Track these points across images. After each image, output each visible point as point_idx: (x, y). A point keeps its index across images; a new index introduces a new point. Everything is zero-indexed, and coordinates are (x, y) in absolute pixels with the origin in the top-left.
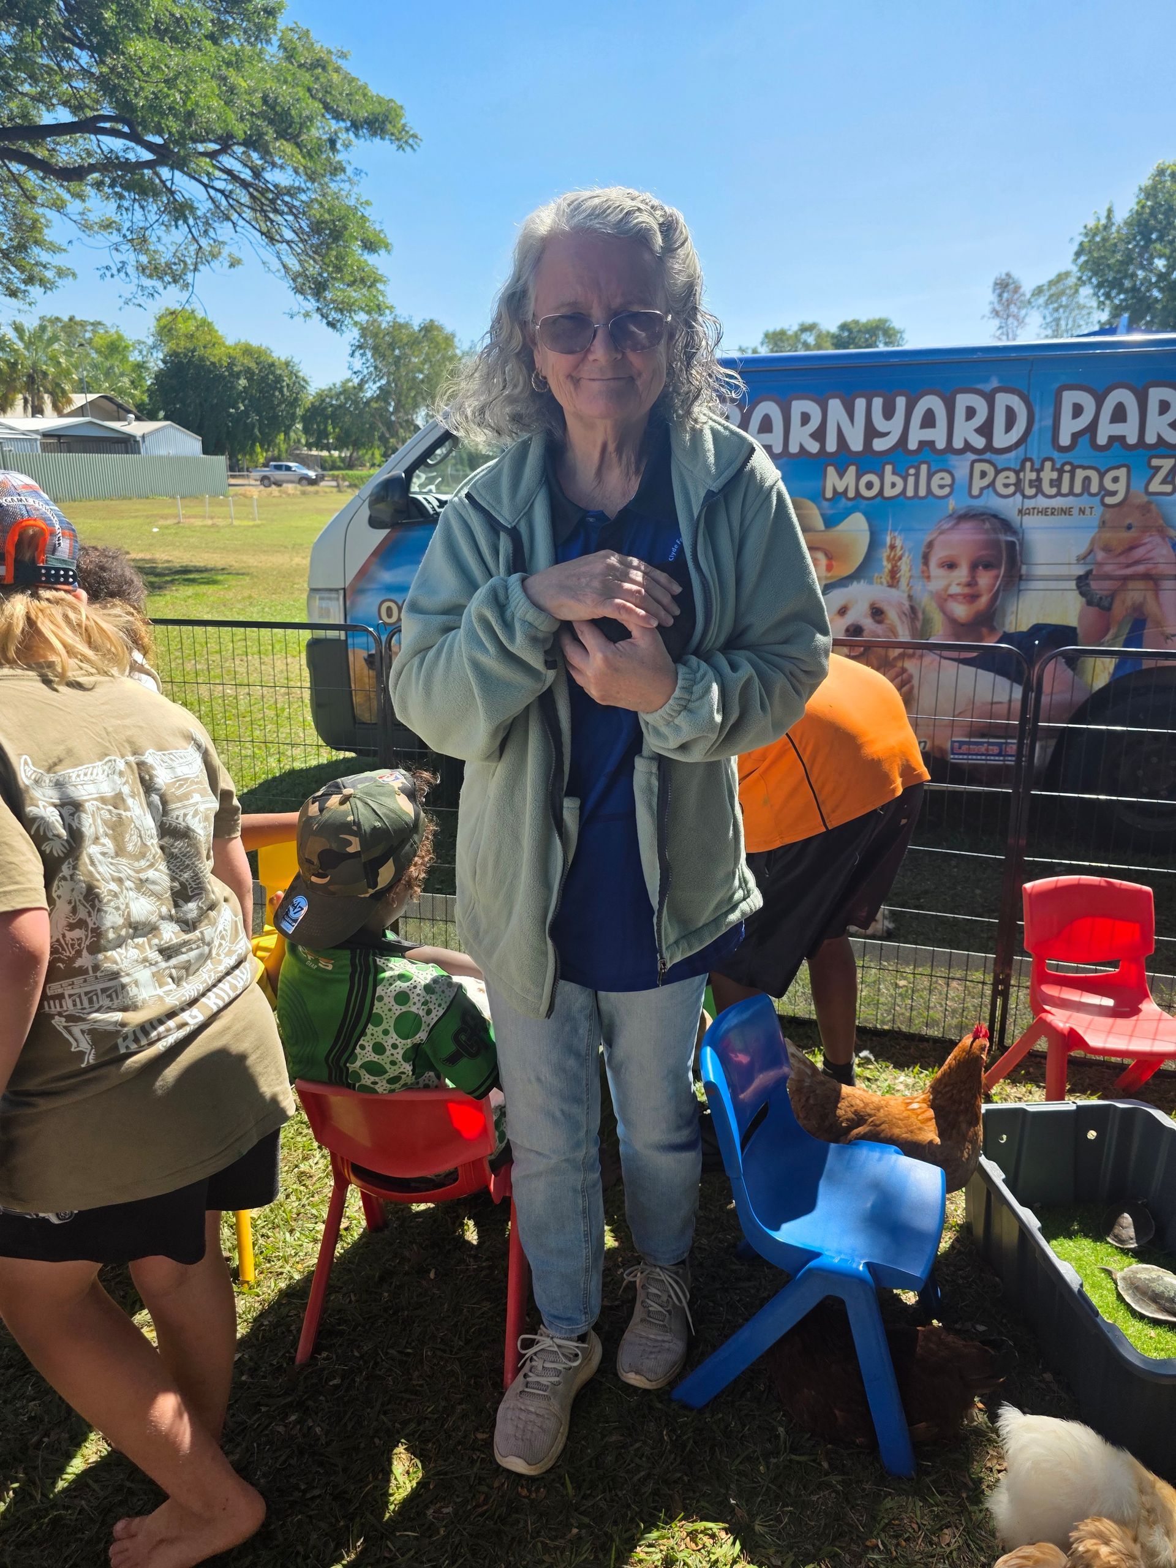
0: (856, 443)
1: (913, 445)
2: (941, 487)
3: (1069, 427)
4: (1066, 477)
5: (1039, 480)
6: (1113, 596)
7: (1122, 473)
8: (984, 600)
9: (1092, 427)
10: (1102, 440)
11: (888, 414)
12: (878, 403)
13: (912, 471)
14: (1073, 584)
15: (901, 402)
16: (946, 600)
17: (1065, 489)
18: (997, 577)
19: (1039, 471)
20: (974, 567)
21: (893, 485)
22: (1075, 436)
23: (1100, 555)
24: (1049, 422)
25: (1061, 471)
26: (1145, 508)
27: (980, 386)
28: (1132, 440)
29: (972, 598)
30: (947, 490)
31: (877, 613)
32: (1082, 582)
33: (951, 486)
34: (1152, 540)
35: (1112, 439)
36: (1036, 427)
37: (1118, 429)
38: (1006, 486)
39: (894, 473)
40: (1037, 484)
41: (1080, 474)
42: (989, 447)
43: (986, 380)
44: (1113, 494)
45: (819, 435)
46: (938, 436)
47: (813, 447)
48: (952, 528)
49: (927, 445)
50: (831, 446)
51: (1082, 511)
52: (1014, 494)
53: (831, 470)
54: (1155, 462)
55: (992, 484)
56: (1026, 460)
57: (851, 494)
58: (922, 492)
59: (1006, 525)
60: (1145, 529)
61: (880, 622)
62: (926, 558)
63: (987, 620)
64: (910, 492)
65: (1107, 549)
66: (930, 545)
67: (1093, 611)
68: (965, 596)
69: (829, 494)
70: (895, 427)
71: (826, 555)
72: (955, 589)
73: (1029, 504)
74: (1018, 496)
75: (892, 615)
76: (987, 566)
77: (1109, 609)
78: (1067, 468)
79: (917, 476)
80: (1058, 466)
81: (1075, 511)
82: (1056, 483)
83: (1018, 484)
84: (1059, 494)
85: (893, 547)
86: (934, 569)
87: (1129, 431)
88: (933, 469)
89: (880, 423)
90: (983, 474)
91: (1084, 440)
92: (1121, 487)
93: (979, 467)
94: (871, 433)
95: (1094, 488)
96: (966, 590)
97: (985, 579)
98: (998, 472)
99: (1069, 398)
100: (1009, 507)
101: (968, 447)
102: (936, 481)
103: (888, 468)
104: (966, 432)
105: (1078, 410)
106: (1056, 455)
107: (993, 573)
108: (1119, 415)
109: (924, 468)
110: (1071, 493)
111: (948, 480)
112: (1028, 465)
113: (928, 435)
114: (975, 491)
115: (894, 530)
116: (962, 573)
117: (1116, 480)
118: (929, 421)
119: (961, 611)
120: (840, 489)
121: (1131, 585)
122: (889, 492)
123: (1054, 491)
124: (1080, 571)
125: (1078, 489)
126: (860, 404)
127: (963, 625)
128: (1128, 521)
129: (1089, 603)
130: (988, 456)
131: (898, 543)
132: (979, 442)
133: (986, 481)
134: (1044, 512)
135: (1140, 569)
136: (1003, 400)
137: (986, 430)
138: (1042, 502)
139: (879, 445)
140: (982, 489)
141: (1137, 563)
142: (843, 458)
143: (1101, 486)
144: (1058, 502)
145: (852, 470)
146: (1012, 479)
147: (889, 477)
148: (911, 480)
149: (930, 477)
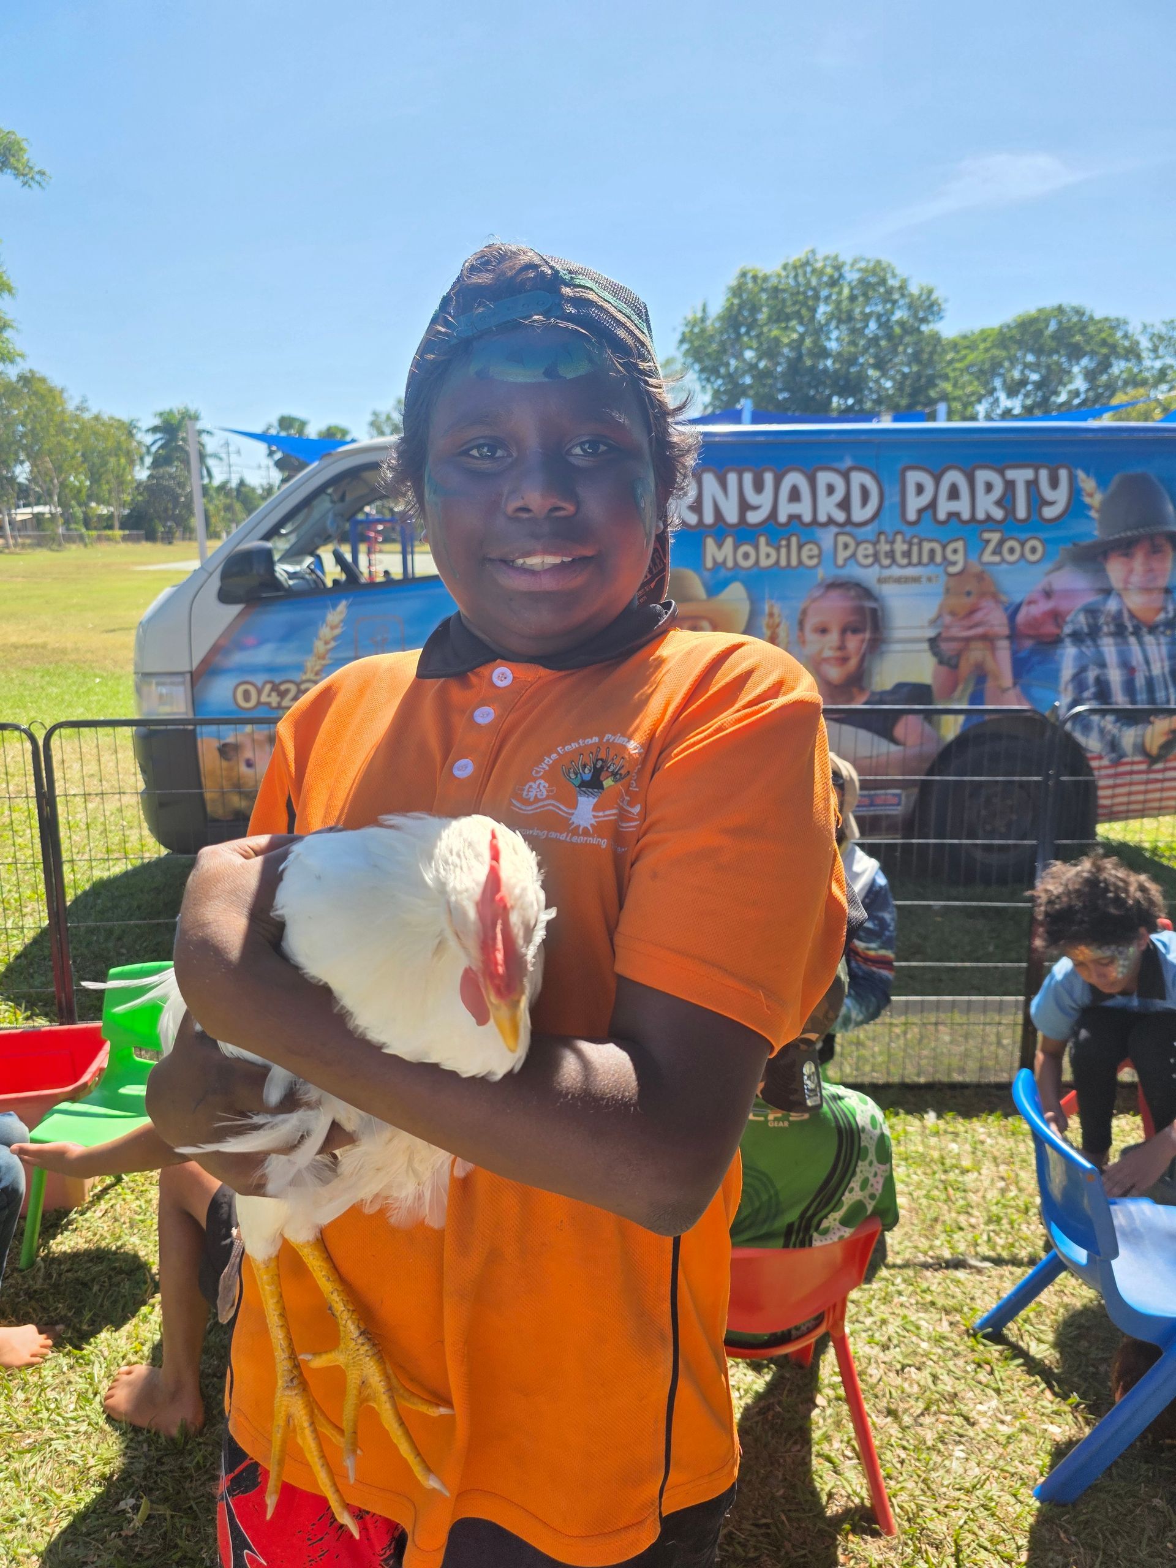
0: (731, 515)
1: (782, 518)
2: (811, 557)
3: (915, 504)
4: (915, 549)
5: (893, 551)
6: (959, 655)
7: (959, 545)
8: (853, 663)
9: (933, 505)
10: (942, 516)
11: (759, 487)
12: (748, 477)
13: (784, 543)
14: (925, 646)
15: (769, 477)
16: (820, 664)
17: (915, 559)
18: (863, 641)
19: (893, 542)
20: (844, 631)
21: (768, 556)
22: (920, 512)
23: (948, 619)
24: (897, 499)
25: (910, 544)
26: (980, 577)
27: (836, 465)
28: (966, 515)
29: (843, 660)
30: (815, 561)
32: (933, 642)
33: (820, 556)
34: (988, 604)
35: (950, 515)
36: (887, 503)
37: (954, 506)
38: (866, 556)
39: (768, 544)
40: (891, 555)
41: (927, 546)
42: (849, 521)
43: (841, 459)
44: (954, 563)
45: (697, 507)
46: (803, 509)
47: (692, 519)
48: (822, 596)
49: (795, 518)
50: (709, 518)
51: (929, 579)
52: (872, 565)
53: (710, 542)
54: (986, 536)
55: (854, 555)
56: (880, 533)
57: (730, 564)
58: (794, 562)
59: (867, 593)
60: (982, 595)
62: (801, 624)
63: (857, 681)
64: (783, 562)
65: (953, 613)
66: (804, 612)
67: (944, 669)
68: (836, 659)
69: (709, 564)
70: (764, 500)
71: (711, 623)
72: (828, 653)
73: (887, 573)
74: (876, 567)
76: (855, 631)
77: (955, 667)
78: (915, 540)
79: (788, 546)
80: (908, 538)
81: (924, 580)
82: (907, 554)
83: (876, 556)
84: (910, 564)
85: (771, 615)
86: (810, 636)
87: (962, 506)
88: (803, 540)
89: (752, 497)
90: (846, 546)
91: (928, 515)
92: (960, 558)
93: (842, 539)
94: (745, 506)
95: (938, 558)
96: (838, 654)
97: (853, 643)
98: (858, 544)
99: (914, 477)
100: (869, 575)
101: (831, 521)
102: (805, 552)
103: (762, 540)
104: (828, 507)
105: (920, 489)
106: (905, 528)
107: (860, 636)
108: (954, 494)
109: (794, 540)
110: (920, 563)
111: (816, 552)
112: (882, 538)
113: (795, 508)
114: (840, 562)
115: (771, 598)
116: (833, 637)
117: (955, 551)
118: (795, 495)
119: (833, 673)
120: (720, 559)
121: (974, 645)
122: (764, 563)
123: (905, 561)
124: (931, 633)
125: (925, 559)
126: (732, 478)
127: (836, 687)
128: (968, 588)
129: (941, 662)
130: (848, 529)
131: (776, 611)
132: (840, 517)
133: (848, 553)
134: (899, 580)
135: (980, 630)
136: (859, 478)
137: (845, 504)
138: (896, 571)
139: (753, 518)
140: (845, 560)
141: (976, 625)
142: (720, 529)
143: (944, 558)
144: (910, 572)
145: (729, 542)
146: (871, 551)
147: (764, 548)
148: (783, 551)
149: (800, 547)
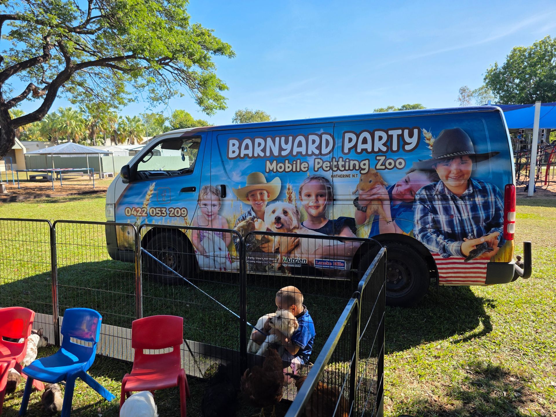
0: (276, 153)
1: (295, 153)
2: (305, 168)
3: (348, 146)
5: (338, 164)
6: (367, 207)
7: (367, 162)
8: (321, 208)
9: (356, 146)
10: (359, 150)
11: (286, 143)
12: (283, 139)
13: (295, 162)
14: (352, 202)
15: (291, 138)
16: (308, 208)
17: (347, 168)
18: (325, 200)
19: (337, 162)
20: (317, 196)
21: (289, 167)
22: (350, 149)
23: (361, 192)
24: (341, 144)
25: (345, 162)
26: (376, 175)
27: (317, 132)
28: (370, 150)
29: (317, 207)
30: (306, 169)
31: (285, 213)
33: (308, 167)
34: (379, 186)
35: (363, 150)
36: (336, 146)
37: (364, 146)
38: (327, 167)
39: (289, 163)
40: (337, 166)
41: (352, 163)
42: (320, 153)
43: (319, 130)
44: (364, 169)
45: (264, 150)
46: (303, 150)
47: (262, 154)
48: (309, 182)
49: (299, 153)
50: (268, 154)
51: (353, 176)
52: (329, 170)
53: (268, 163)
54: (378, 158)
55: (322, 167)
56: (333, 158)
57: (275, 170)
58: (298, 170)
59: (327, 181)
60: (376, 183)
61: (286, 216)
62: (300, 193)
63: (322, 216)
64: (294, 170)
65: (363, 189)
66: (301, 188)
67: (360, 212)
68: (315, 206)
69: (268, 171)
70: (288, 147)
71: (267, 192)
72: (311, 204)
73: (335, 173)
74: (331, 171)
75: (290, 213)
76: (322, 196)
77: (366, 211)
78: (347, 160)
79: (296, 164)
80: (344, 160)
81: (351, 176)
82: (344, 166)
83: (331, 167)
84: (345, 170)
85: (289, 189)
86: (304, 197)
87: (368, 147)
88: (302, 162)
89: (284, 146)
90: (319, 163)
91: (353, 150)
92: (367, 167)
93: (317, 160)
94: (281, 149)
95: (357, 168)
96: (315, 204)
97: (321, 201)
98: (323, 162)
99: (348, 136)
100: (328, 175)
101: (313, 154)
102: (302, 166)
103: (287, 161)
104: (312, 148)
105: (350, 140)
106: (343, 156)
107: (324, 198)
108: (365, 141)
109: (298, 161)
110: (349, 169)
111: (307, 166)
112: (334, 159)
113: (299, 149)
114: (316, 169)
115: (289, 183)
116: (313, 197)
117: (364, 165)
118: (300, 145)
119: (314, 212)
120: (271, 169)
121: (373, 202)
122: (287, 170)
123: (343, 169)
124: (354, 197)
125: (351, 168)
126: (277, 139)
127: (314, 217)
128: (370, 179)
129: (358, 209)
130: (320, 157)
131: (291, 187)
132: (317, 152)
133: (319, 166)
134: (340, 176)
135: (376, 197)
136: (325, 137)
137: (319, 147)
138: (339, 173)
139: (284, 153)
140: (318, 169)
141: (374, 194)
142: (272, 158)
143: (360, 167)
144: (345, 173)
145: (275, 162)
146: (329, 165)
147: (287, 164)
148: (294, 165)
149: (301, 164)
